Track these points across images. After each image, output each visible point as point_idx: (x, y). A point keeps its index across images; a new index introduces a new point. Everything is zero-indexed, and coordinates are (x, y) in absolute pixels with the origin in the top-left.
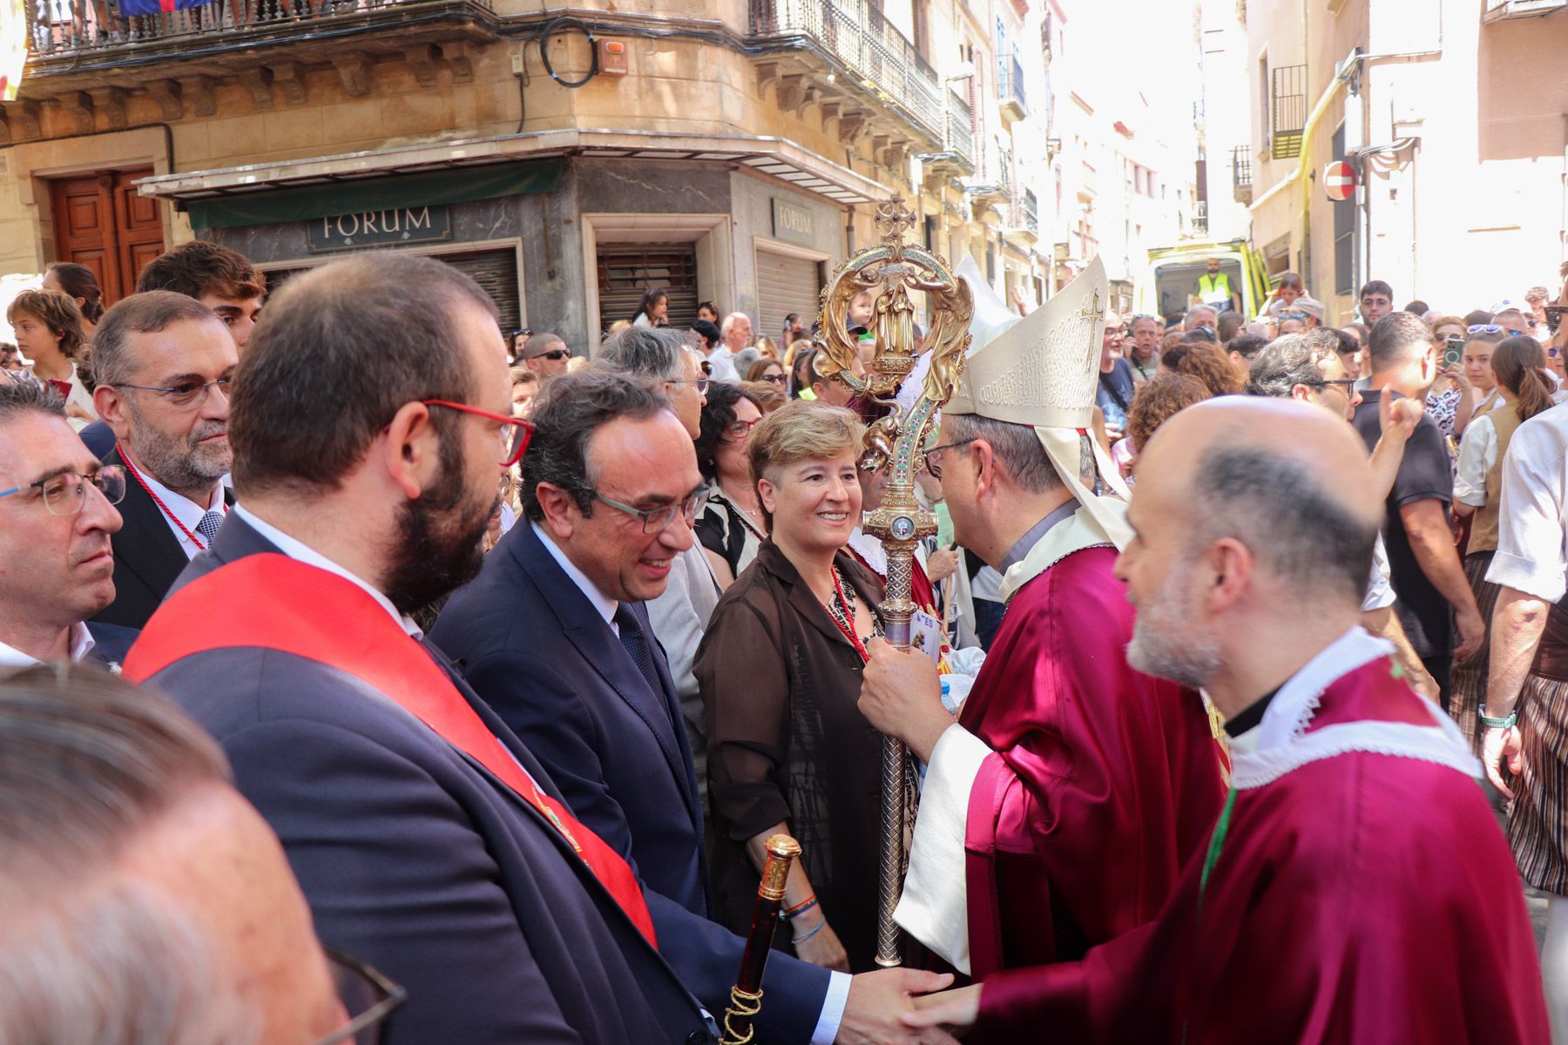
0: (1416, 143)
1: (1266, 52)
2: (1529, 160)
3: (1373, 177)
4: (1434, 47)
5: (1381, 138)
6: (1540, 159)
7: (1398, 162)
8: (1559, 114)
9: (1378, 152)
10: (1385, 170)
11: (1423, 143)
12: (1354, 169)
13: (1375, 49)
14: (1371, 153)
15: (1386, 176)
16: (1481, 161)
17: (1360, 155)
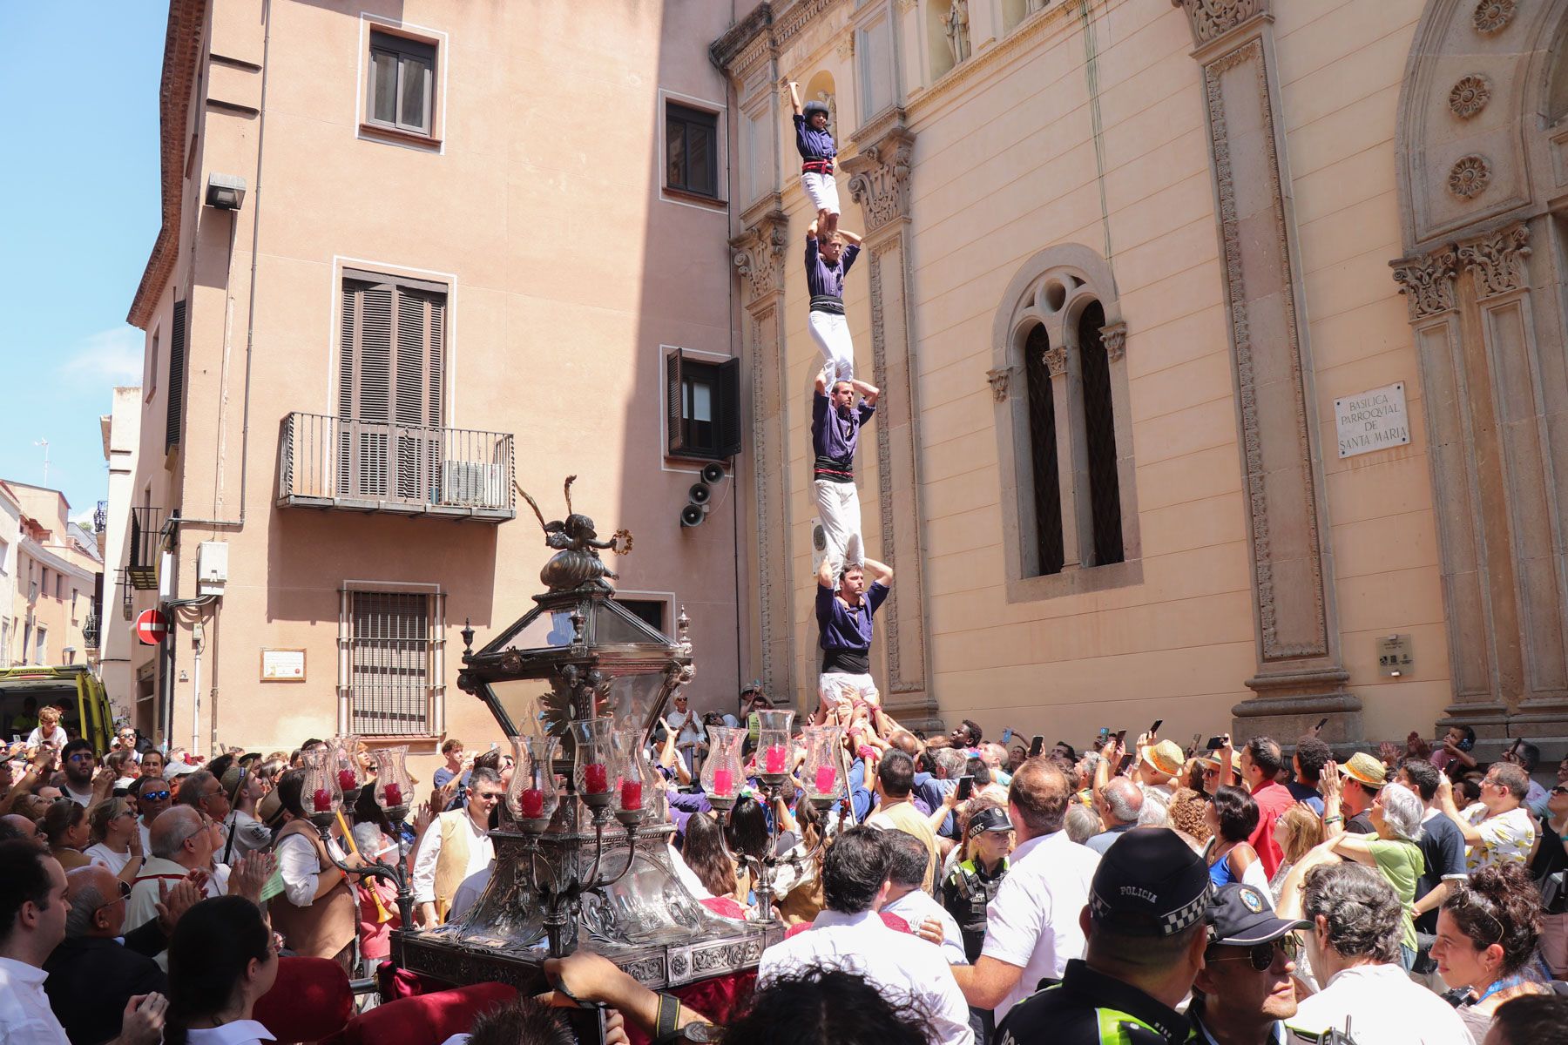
0: (218, 600)
1: (149, 486)
2: (309, 622)
3: (179, 627)
4: (236, 520)
5: (187, 592)
6: (318, 623)
7: (202, 615)
8: (335, 589)
9: (183, 605)
10: (188, 621)
11: (225, 601)
12: (166, 618)
13: (186, 515)
14: (177, 606)
15: (190, 627)
16: (269, 621)
17: (169, 606)
